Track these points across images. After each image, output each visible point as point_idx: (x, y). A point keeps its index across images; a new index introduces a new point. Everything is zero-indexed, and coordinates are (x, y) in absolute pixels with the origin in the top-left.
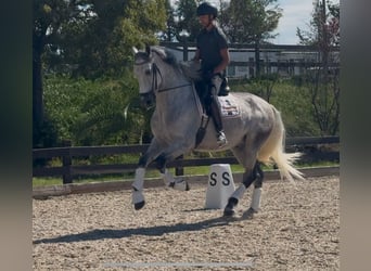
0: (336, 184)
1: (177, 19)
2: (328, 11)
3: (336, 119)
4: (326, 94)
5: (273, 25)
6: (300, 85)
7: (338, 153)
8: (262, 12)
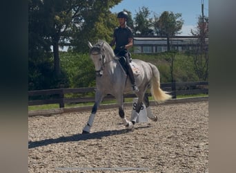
0: (204, 106)
1: (135, 26)
2: (205, 21)
3: (206, 71)
4: (202, 60)
5: (180, 28)
6: (189, 56)
7: (208, 90)
8: (174, 22)
